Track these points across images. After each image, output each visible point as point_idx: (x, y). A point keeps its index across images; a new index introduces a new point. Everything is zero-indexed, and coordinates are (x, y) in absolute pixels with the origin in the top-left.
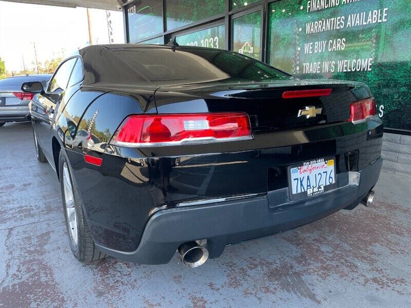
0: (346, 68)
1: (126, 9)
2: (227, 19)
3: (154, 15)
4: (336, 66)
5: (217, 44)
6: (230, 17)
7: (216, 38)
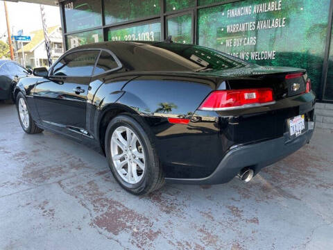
0: (257, 57)
1: (63, 5)
2: (162, 19)
3: (93, 12)
4: (250, 55)
5: (152, 37)
6: (165, 17)
7: (152, 32)
